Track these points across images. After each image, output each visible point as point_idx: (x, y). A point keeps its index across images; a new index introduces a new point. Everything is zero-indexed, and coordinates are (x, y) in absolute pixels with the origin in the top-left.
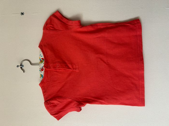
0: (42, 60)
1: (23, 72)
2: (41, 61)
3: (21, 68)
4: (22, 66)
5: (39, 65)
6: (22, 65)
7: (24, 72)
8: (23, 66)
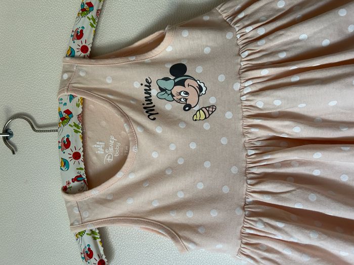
0: (64, 115)
1: (11, 152)
2: (63, 119)
3: (6, 139)
4: (9, 134)
5: (57, 131)
6: (9, 131)
7: (14, 153)
8: (11, 134)
